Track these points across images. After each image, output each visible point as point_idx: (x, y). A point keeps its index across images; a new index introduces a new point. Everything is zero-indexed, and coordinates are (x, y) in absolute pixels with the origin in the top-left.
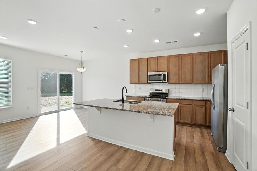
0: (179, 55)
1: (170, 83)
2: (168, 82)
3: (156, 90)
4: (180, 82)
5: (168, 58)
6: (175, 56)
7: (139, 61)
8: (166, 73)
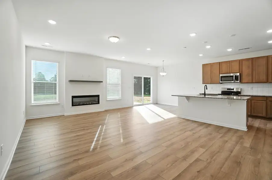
0: (252, 58)
1: (242, 83)
2: (240, 81)
3: (228, 89)
4: (254, 82)
5: (241, 62)
6: (248, 60)
7: (211, 65)
8: (238, 74)
